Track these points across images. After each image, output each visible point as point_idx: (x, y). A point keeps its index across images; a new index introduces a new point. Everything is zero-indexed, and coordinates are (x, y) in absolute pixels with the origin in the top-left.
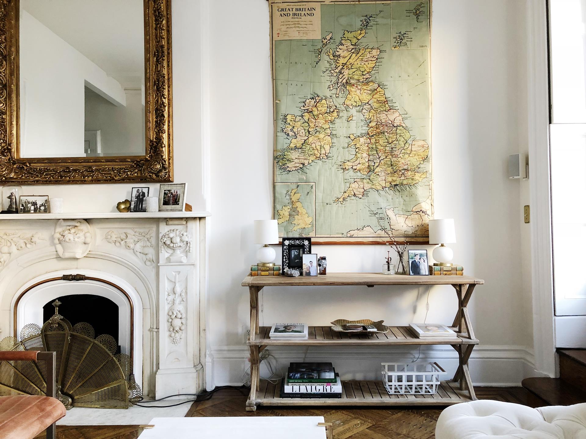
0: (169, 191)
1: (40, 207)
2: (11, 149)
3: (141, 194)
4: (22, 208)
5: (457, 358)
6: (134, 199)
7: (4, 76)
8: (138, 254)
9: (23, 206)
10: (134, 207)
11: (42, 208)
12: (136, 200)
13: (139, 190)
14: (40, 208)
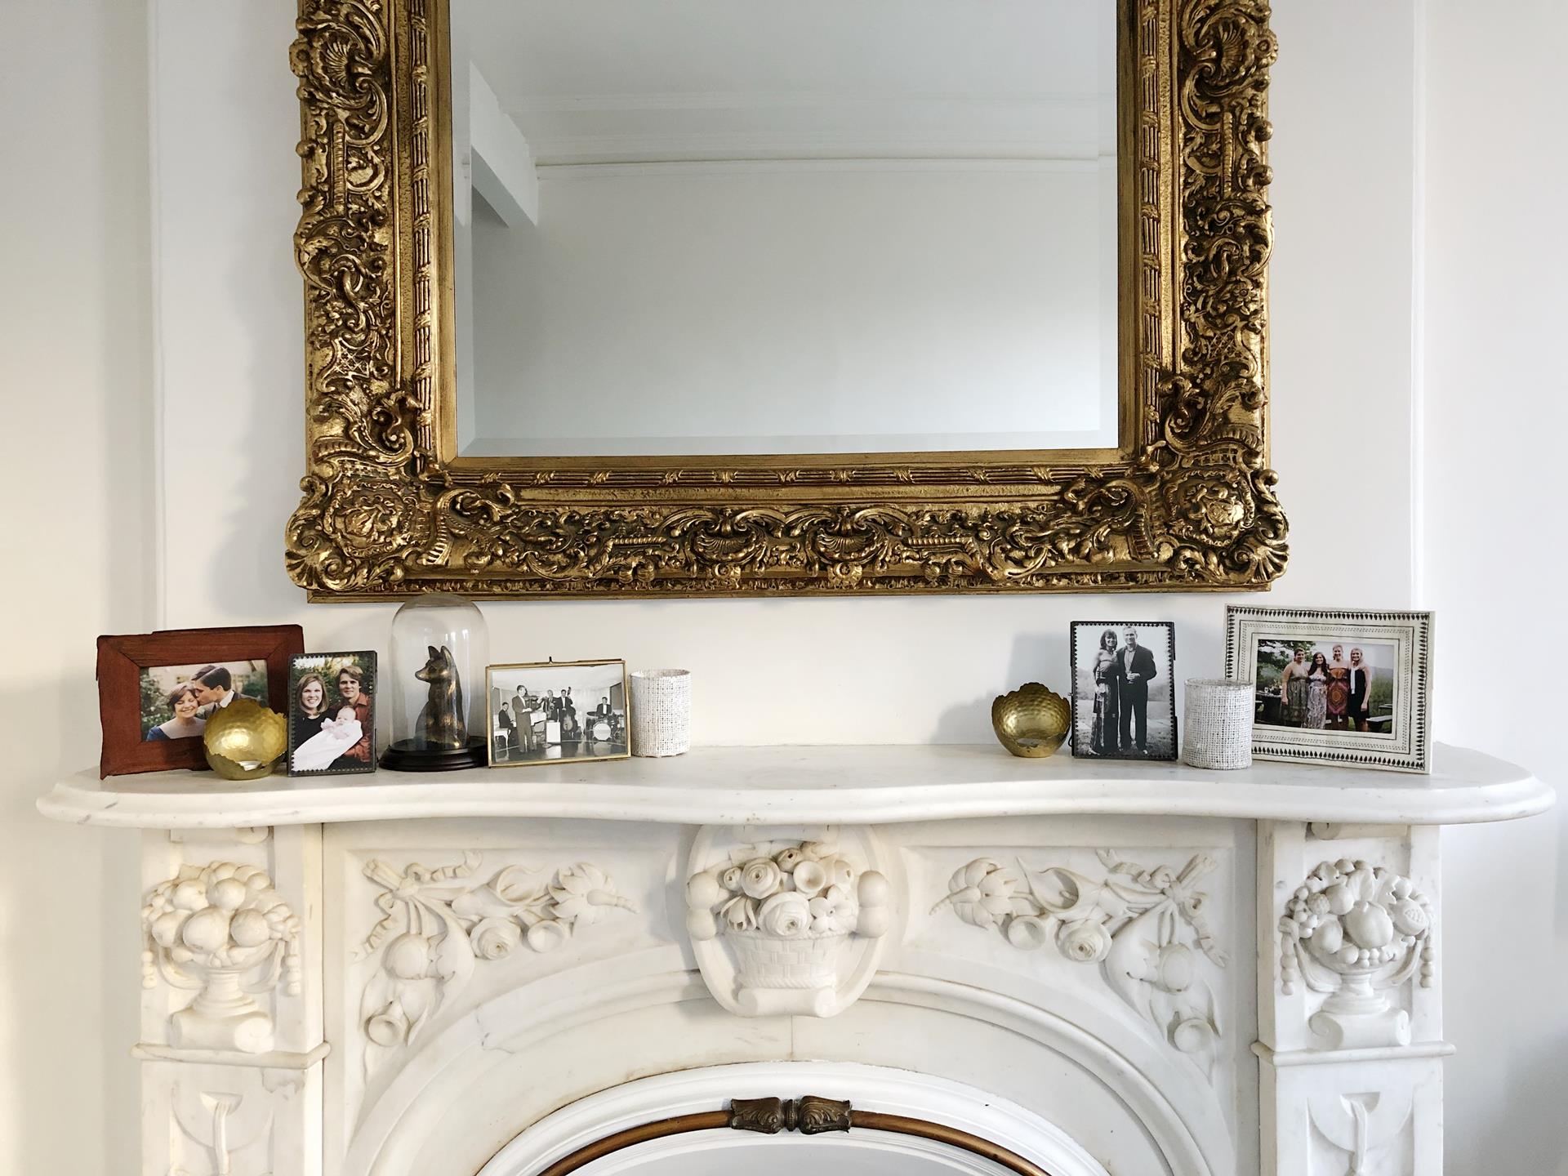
0: (1295, 645)
1: (590, 724)
2: (417, 412)
3: (1129, 658)
4: (505, 733)
6: (1091, 688)
7: (377, 14)
8: (1134, 988)
9: (505, 722)
10: (1097, 726)
11: (602, 730)
12: (1103, 688)
13: (1112, 635)
14: (590, 735)
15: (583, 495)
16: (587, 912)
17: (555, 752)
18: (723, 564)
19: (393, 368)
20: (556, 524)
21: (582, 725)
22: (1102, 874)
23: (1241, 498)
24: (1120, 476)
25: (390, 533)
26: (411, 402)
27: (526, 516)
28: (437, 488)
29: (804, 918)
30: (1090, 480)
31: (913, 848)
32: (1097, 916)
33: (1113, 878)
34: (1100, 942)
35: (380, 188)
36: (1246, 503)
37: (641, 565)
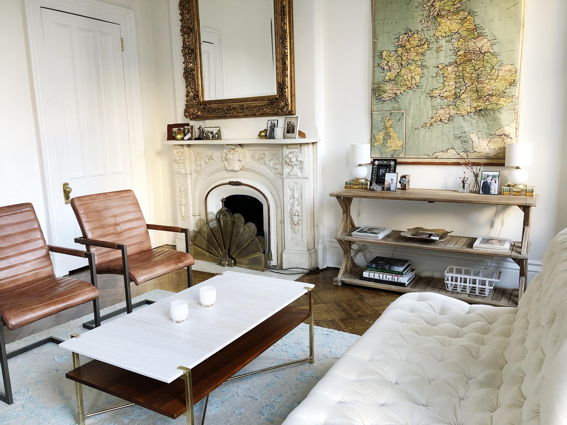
0: (290, 122)
1: (215, 135)
2: (198, 95)
3: (273, 125)
4: (205, 136)
5: (518, 270)
6: (269, 129)
7: (192, 43)
8: (272, 169)
9: (206, 134)
10: (269, 134)
11: (216, 136)
12: (270, 129)
13: (272, 122)
14: (215, 136)
15: (216, 105)
16: (215, 158)
17: (211, 138)
18: (228, 114)
19: (196, 90)
20: (213, 109)
21: (214, 135)
22: (268, 154)
23: (283, 102)
24: (274, 99)
25: (194, 111)
26: (198, 94)
27: (210, 108)
28: (201, 105)
29: (231, 157)
30: (271, 100)
31: (247, 150)
32: (268, 159)
33: (270, 155)
34: (267, 163)
35: (193, 66)
36: (284, 102)
37: (219, 114)
